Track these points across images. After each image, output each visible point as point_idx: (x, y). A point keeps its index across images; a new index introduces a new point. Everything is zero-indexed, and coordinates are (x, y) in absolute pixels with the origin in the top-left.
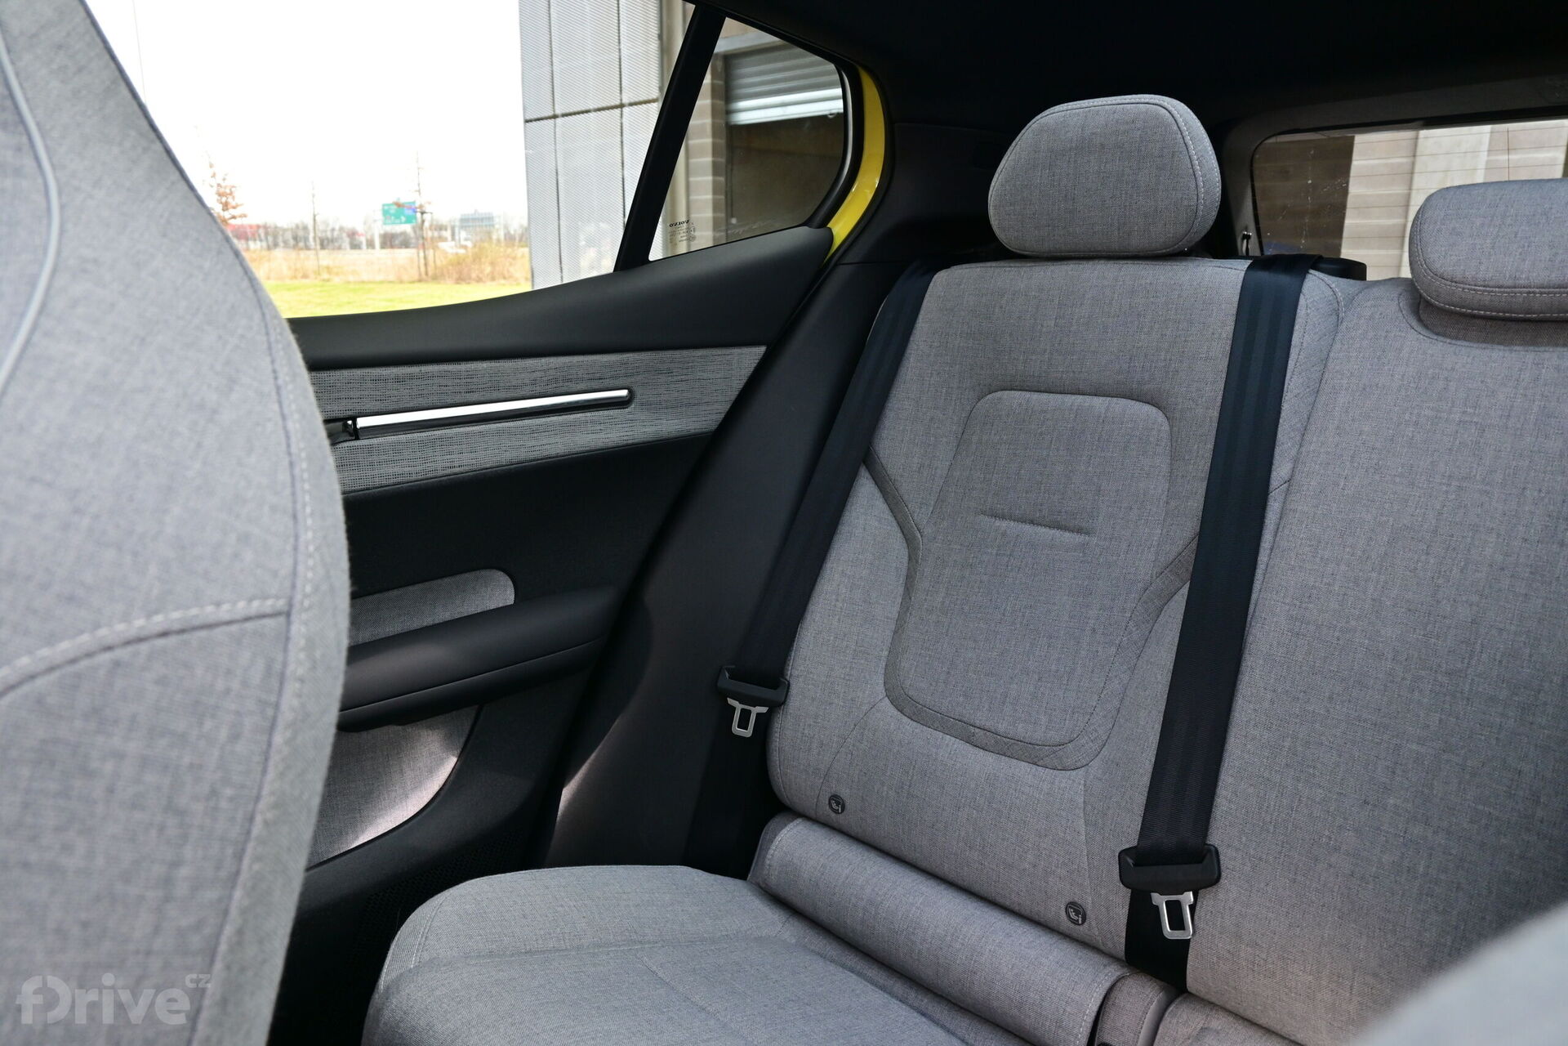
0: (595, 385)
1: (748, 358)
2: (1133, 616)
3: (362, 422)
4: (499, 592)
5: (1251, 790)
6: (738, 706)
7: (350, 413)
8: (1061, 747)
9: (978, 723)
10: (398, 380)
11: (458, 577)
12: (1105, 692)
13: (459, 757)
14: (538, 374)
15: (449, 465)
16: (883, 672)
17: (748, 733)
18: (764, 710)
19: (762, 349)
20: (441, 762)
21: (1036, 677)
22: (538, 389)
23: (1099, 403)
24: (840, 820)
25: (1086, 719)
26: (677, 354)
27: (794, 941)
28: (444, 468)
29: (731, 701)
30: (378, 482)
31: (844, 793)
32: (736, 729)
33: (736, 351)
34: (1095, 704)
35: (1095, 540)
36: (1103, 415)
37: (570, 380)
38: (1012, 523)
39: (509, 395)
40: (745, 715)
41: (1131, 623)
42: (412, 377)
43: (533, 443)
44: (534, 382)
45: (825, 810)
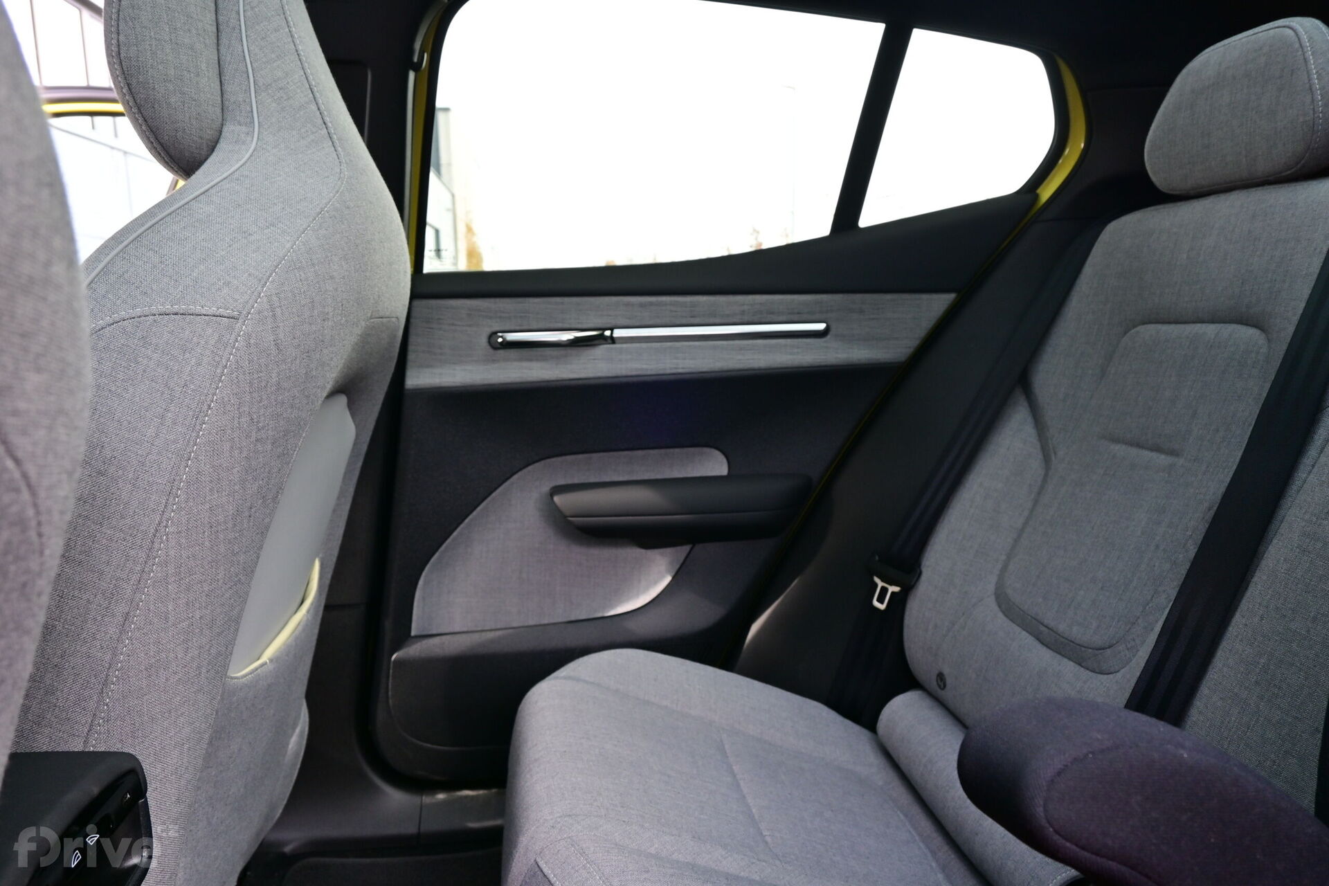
0: (795, 318)
1: (939, 303)
2: (1194, 535)
3: (618, 333)
4: (715, 465)
5: (1219, 703)
6: (880, 584)
7: (609, 326)
8: (1100, 651)
9: (1046, 622)
10: (642, 305)
11: (686, 450)
12: (1150, 605)
13: (673, 578)
14: (746, 307)
15: (675, 366)
16: (998, 573)
17: (882, 607)
18: (897, 589)
19: (951, 297)
20: (662, 578)
21: (1100, 585)
22: (746, 318)
23: (1210, 330)
24: (940, 693)
25: (1128, 628)
26: (868, 297)
27: (880, 783)
28: (671, 369)
29: (877, 580)
30: (624, 373)
31: (946, 671)
32: (876, 604)
33: (925, 296)
34: (1138, 614)
35: (1181, 461)
36: (1212, 341)
37: (772, 313)
38: (1124, 447)
39: (723, 321)
40: (884, 590)
41: (1190, 541)
42: (651, 304)
43: (739, 357)
44: (743, 313)
45: (933, 685)
